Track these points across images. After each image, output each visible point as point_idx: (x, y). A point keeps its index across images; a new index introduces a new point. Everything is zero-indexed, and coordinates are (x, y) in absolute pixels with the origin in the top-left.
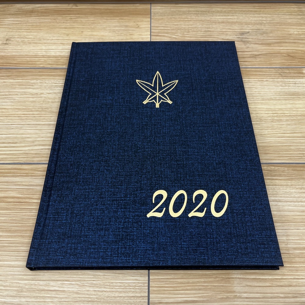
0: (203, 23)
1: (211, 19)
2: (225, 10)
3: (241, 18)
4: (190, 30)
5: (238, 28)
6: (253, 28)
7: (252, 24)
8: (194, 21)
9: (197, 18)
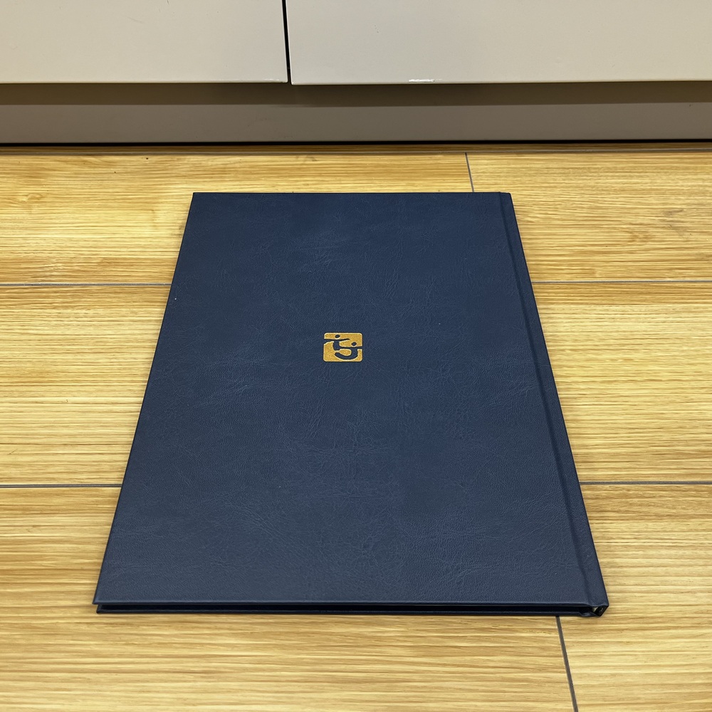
0: (583, 192)
1: (597, 183)
2: (621, 166)
3: (658, 181)
4: (558, 206)
5: (657, 202)
6: (688, 201)
7: (684, 194)
8: (562, 187)
9: (566, 182)
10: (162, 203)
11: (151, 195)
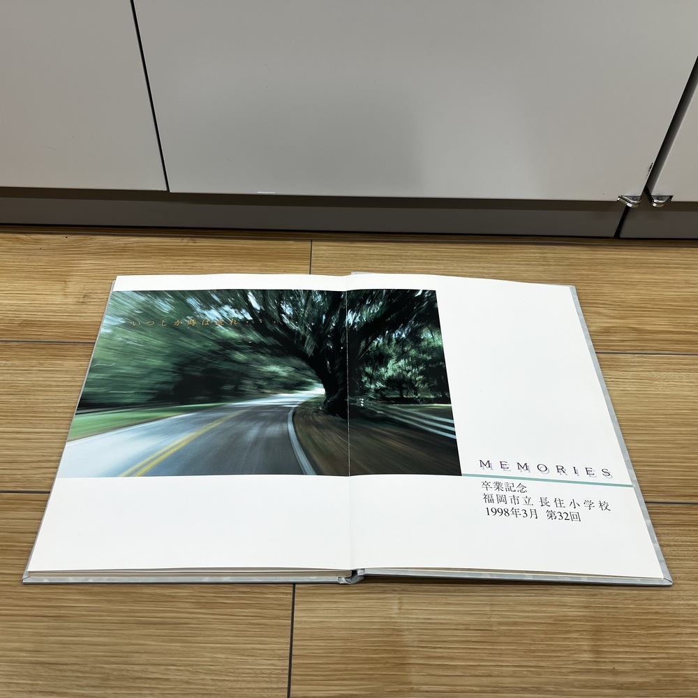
10: (73, 275)
11: (65, 269)
